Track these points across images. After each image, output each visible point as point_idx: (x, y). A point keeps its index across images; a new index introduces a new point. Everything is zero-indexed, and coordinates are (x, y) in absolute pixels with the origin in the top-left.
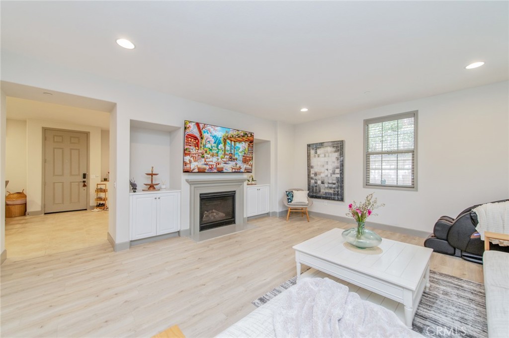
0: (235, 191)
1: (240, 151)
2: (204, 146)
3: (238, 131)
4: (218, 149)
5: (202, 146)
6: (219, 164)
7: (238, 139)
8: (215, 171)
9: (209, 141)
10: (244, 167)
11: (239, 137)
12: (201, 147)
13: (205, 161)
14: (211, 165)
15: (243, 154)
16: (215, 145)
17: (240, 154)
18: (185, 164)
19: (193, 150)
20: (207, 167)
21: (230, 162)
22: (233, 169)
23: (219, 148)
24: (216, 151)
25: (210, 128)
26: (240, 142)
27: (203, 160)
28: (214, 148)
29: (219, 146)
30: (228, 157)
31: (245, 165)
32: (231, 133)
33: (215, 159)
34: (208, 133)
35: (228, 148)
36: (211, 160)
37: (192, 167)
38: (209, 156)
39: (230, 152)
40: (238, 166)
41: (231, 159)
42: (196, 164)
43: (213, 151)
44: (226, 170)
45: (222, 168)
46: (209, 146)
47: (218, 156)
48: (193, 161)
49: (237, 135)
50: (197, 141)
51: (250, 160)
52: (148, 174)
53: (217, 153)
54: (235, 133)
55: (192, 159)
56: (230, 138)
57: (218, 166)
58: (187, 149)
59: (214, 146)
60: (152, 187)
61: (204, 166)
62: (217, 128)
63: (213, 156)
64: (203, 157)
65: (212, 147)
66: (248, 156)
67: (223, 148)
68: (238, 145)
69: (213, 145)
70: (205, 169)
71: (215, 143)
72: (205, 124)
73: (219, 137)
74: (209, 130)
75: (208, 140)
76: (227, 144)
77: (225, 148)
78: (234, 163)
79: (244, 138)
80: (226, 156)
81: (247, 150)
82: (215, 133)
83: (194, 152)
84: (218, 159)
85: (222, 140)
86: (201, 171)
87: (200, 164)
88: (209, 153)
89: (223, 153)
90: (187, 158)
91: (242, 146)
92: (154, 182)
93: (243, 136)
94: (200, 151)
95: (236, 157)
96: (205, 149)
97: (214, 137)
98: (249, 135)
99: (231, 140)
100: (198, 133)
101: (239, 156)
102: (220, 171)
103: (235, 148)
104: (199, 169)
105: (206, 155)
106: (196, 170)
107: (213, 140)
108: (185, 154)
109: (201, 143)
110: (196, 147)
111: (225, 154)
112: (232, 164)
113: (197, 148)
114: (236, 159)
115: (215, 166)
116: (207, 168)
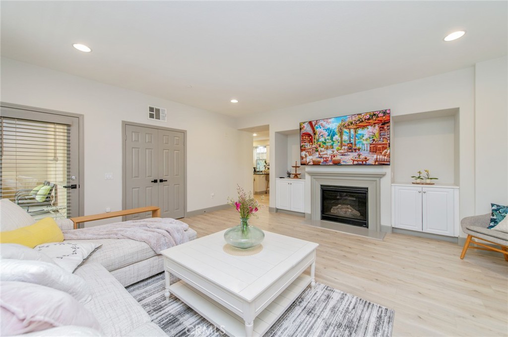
0: (367, 188)
1: (364, 138)
2: (318, 140)
3: (360, 114)
4: (332, 141)
5: (315, 140)
6: (334, 157)
7: (361, 124)
8: (331, 163)
9: (322, 135)
10: (372, 158)
11: (362, 121)
12: (314, 142)
13: (319, 154)
14: (326, 158)
15: (370, 141)
16: (329, 137)
17: (365, 142)
18: (302, 158)
19: (308, 146)
20: (322, 160)
21: (349, 153)
22: (354, 161)
23: (334, 140)
24: (330, 144)
25: (323, 122)
26: (364, 127)
27: (317, 153)
28: (327, 141)
29: (334, 138)
30: (346, 147)
31: (375, 156)
32: (349, 120)
33: (329, 152)
34: (320, 128)
35: (345, 137)
36: (325, 152)
37: (308, 160)
38: (323, 149)
39: (348, 142)
40: (362, 157)
41: (351, 149)
42: (311, 157)
43: (327, 144)
44: (344, 162)
45: (340, 160)
46: (322, 139)
47: (333, 148)
48: (308, 155)
49: (359, 120)
50: (311, 137)
51: (384, 148)
52: (293, 167)
53: (332, 145)
54: (357, 118)
55: (307, 154)
56: (347, 127)
57: (334, 159)
58: (302, 146)
59: (328, 139)
60: (296, 176)
61: (319, 159)
62: (330, 120)
63: (327, 148)
64: (317, 151)
65: (325, 140)
66: (380, 142)
67: (340, 139)
68: (360, 131)
69: (327, 138)
70: (320, 162)
71: (329, 135)
72: (317, 121)
73: (333, 128)
74: (322, 124)
75: (322, 134)
76: (344, 133)
77: (341, 138)
78: (355, 154)
79: (370, 121)
80: (343, 147)
81: (377, 135)
82: (328, 126)
83: (309, 147)
84: (333, 151)
85: (336, 131)
86: (316, 164)
87: (315, 157)
88: (323, 146)
89: (339, 144)
90: (304, 153)
91: (368, 133)
92: (297, 173)
93: (369, 119)
94: (314, 146)
95: (358, 146)
96: (319, 143)
97: (327, 129)
98: (381, 115)
99: (350, 129)
100: (311, 130)
101: (363, 144)
102: (337, 164)
103: (356, 136)
104: (313, 162)
105: (319, 149)
106: (311, 163)
107: (327, 133)
108: (302, 150)
109: (314, 139)
110: (309, 142)
111: (342, 145)
112: (353, 155)
113: (311, 143)
114: (359, 150)
115: (330, 158)
116: (322, 161)
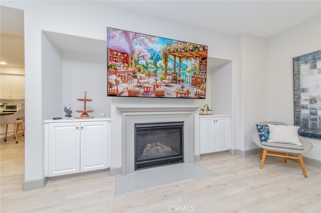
0: (183, 122)
1: (188, 70)
2: (136, 62)
3: (185, 43)
4: (156, 66)
5: (133, 62)
6: (157, 87)
7: (185, 54)
8: (153, 95)
9: (143, 56)
10: (194, 91)
11: (186, 51)
12: (132, 64)
13: (138, 82)
14: (147, 88)
15: (192, 74)
16: (152, 61)
17: (188, 74)
18: (110, 85)
19: (121, 68)
20: (142, 90)
21: (173, 84)
22: (178, 93)
23: (158, 65)
24: (153, 70)
25: (144, 38)
26: (188, 58)
27: (136, 80)
28: (150, 65)
29: (158, 63)
30: (171, 77)
31: (195, 89)
32: (174, 46)
33: (152, 80)
34: (141, 45)
35: (170, 65)
36: (146, 80)
37: (120, 89)
38: (143, 75)
39: (173, 71)
40: (185, 90)
41: (176, 80)
42: (125, 85)
43: (149, 70)
44: (168, 94)
45: (163, 92)
46: (142, 62)
47: (156, 76)
48: (121, 81)
49: (184, 49)
50: (126, 55)
51: (202, 82)
52: (80, 100)
53: (155, 72)
54: (182, 46)
55: (119, 79)
56: (174, 53)
57: (157, 89)
58: (111, 66)
59: (150, 63)
60: (85, 114)
61: (137, 89)
62: (153, 39)
63: (149, 75)
64: (136, 77)
65: (147, 64)
66: (199, 76)
67: (164, 66)
68: (184, 62)
69: (149, 61)
70: (139, 93)
71: (151, 58)
72: (136, 33)
73: (157, 51)
74: (142, 40)
75: (142, 54)
76: (169, 60)
77: (166, 65)
78: (179, 86)
79: (193, 53)
80: (168, 77)
81: (198, 68)
82: (151, 46)
83: (122, 70)
84: (157, 80)
85: (161, 54)
86: (133, 95)
87: (132, 85)
88: (144, 71)
89: (164, 72)
90: (113, 78)
91: (190, 64)
92: (87, 110)
93: (192, 51)
94: (130, 69)
95: (182, 77)
96: (138, 66)
97: (150, 50)
98: (201, 49)
99: (175, 56)
100: (127, 44)
101: (186, 76)
102: (160, 96)
103: (180, 66)
104: (129, 92)
105: (139, 75)
106: (126, 94)
107: (149, 55)
108: (109, 73)
109: (132, 58)
110: (124, 63)
111: (166, 74)
112: (176, 87)
113: (126, 64)
114: (183, 81)
115: (152, 88)
116: (142, 92)
